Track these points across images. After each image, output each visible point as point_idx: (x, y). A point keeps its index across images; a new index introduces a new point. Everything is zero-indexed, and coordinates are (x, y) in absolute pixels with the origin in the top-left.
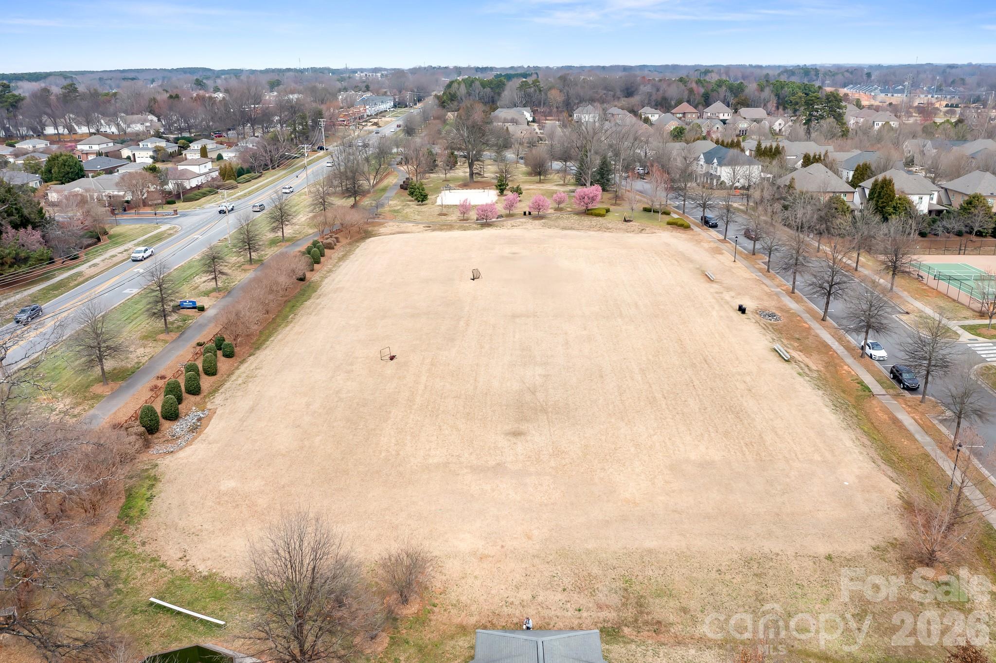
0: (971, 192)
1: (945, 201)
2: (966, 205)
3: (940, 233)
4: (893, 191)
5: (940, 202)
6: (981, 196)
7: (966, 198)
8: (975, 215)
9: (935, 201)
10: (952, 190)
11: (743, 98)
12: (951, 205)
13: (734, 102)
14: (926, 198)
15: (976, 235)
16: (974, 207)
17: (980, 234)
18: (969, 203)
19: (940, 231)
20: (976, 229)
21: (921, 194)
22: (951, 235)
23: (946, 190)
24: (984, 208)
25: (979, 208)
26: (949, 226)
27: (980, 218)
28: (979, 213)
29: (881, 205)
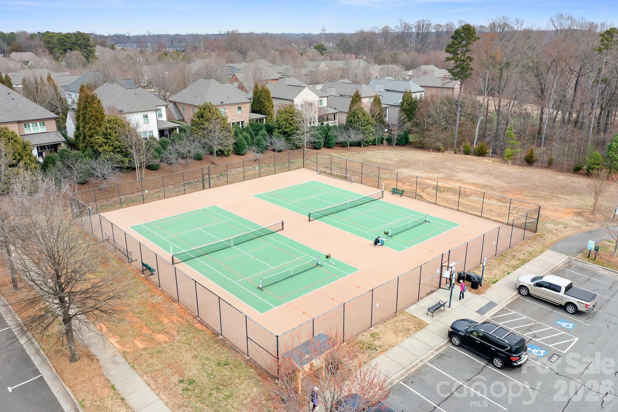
0: (200, 102)
1: (176, 117)
2: (197, 119)
3: (173, 161)
4: (100, 111)
5: (170, 118)
6: (213, 106)
7: (197, 110)
8: (210, 132)
9: (164, 118)
10: (181, 103)
11: (16, 45)
12: (183, 120)
13: (8, 49)
14: (152, 116)
15: (218, 155)
16: (207, 120)
17: (221, 153)
18: (201, 116)
19: (173, 157)
20: (216, 149)
21: (145, 111)
22: (189, 160)
23: (175, 103)
24: (218, 120)
25: (213, 121)
26: (182, 150)
27: (217, 133)
28: (214, 126)
29: (89, 133)
